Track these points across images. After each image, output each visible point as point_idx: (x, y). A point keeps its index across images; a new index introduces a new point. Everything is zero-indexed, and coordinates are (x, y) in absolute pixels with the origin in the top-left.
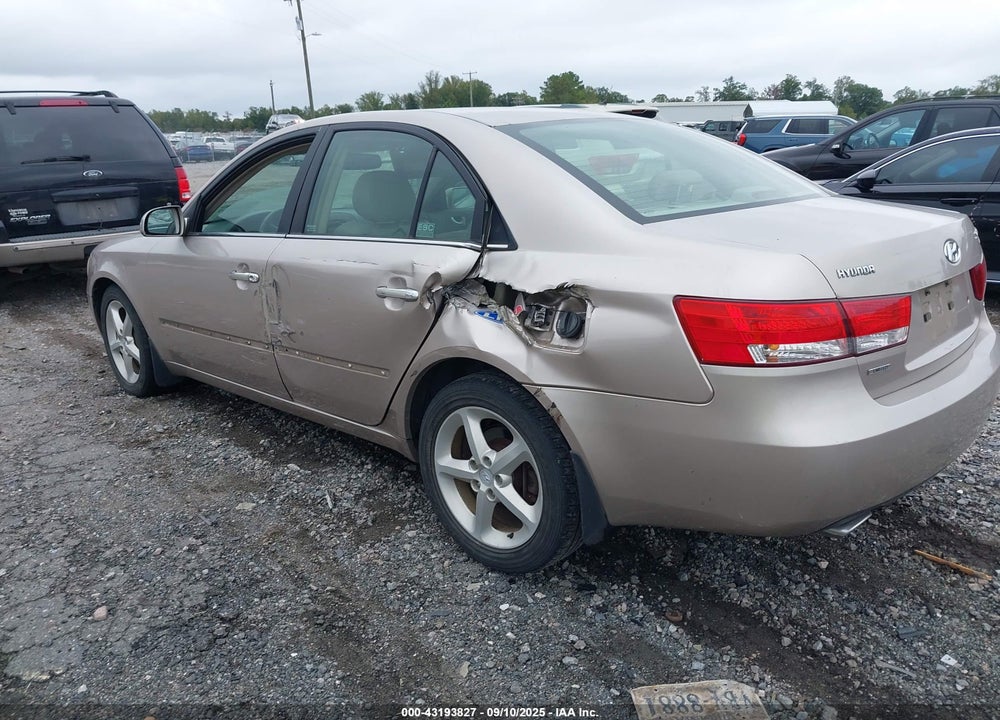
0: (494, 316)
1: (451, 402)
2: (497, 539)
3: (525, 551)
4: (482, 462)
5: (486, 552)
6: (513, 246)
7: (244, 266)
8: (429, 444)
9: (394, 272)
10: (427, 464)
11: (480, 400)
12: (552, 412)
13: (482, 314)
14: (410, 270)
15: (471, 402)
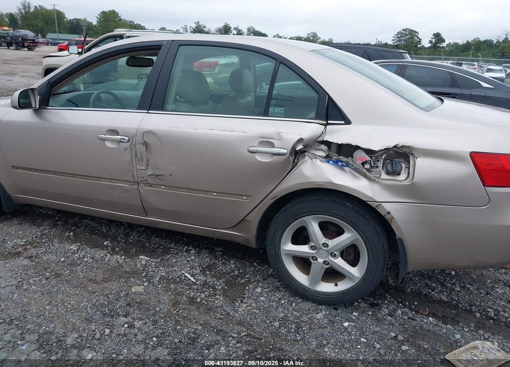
0: (336, 162)
1: (302, 213)
2: (327, 287)
3: (351, 292)
4: (321, 246)
5: (319, 295)
6: (348, 122)
7: (114, 132)
8: (278, 238)
9: (262, 138)
10: (275, 250)
11: (326, 211)
12: (387, 217)
13: (329, 162)
14: (276, 137)
15: (316, 213)
